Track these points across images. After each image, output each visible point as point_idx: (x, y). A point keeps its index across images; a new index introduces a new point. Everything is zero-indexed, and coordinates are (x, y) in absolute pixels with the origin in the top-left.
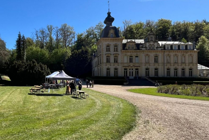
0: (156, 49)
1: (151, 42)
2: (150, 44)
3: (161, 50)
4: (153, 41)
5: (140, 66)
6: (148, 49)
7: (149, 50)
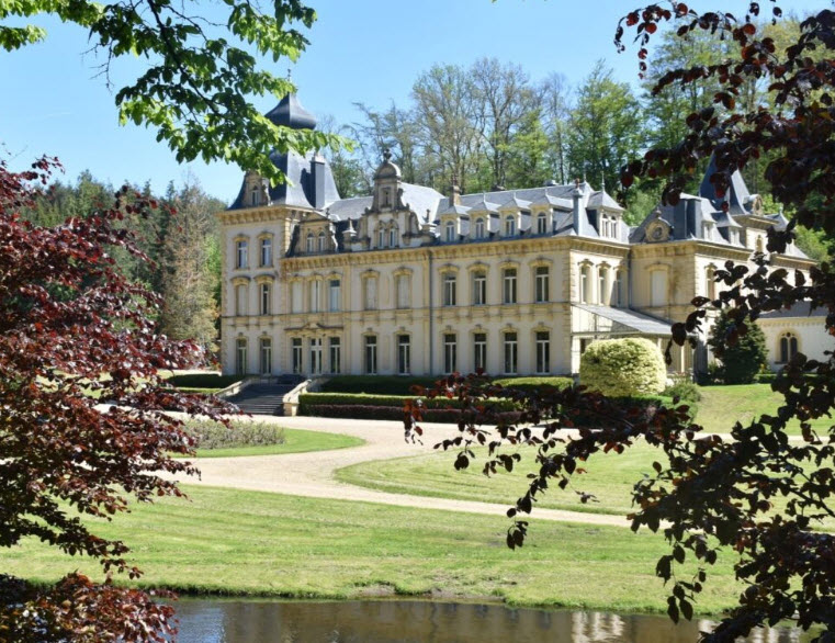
0: (401, 242)
1: (384, 210)
2: (381, 222)
3: (422, 245)
4: (390, 206)
5: (342, 328)
6: (373, 244)
7: (376, 249)
